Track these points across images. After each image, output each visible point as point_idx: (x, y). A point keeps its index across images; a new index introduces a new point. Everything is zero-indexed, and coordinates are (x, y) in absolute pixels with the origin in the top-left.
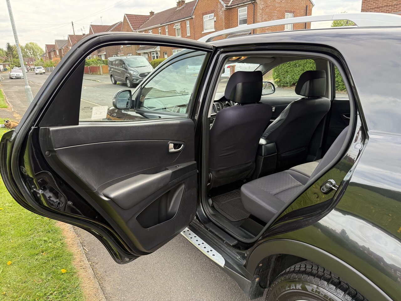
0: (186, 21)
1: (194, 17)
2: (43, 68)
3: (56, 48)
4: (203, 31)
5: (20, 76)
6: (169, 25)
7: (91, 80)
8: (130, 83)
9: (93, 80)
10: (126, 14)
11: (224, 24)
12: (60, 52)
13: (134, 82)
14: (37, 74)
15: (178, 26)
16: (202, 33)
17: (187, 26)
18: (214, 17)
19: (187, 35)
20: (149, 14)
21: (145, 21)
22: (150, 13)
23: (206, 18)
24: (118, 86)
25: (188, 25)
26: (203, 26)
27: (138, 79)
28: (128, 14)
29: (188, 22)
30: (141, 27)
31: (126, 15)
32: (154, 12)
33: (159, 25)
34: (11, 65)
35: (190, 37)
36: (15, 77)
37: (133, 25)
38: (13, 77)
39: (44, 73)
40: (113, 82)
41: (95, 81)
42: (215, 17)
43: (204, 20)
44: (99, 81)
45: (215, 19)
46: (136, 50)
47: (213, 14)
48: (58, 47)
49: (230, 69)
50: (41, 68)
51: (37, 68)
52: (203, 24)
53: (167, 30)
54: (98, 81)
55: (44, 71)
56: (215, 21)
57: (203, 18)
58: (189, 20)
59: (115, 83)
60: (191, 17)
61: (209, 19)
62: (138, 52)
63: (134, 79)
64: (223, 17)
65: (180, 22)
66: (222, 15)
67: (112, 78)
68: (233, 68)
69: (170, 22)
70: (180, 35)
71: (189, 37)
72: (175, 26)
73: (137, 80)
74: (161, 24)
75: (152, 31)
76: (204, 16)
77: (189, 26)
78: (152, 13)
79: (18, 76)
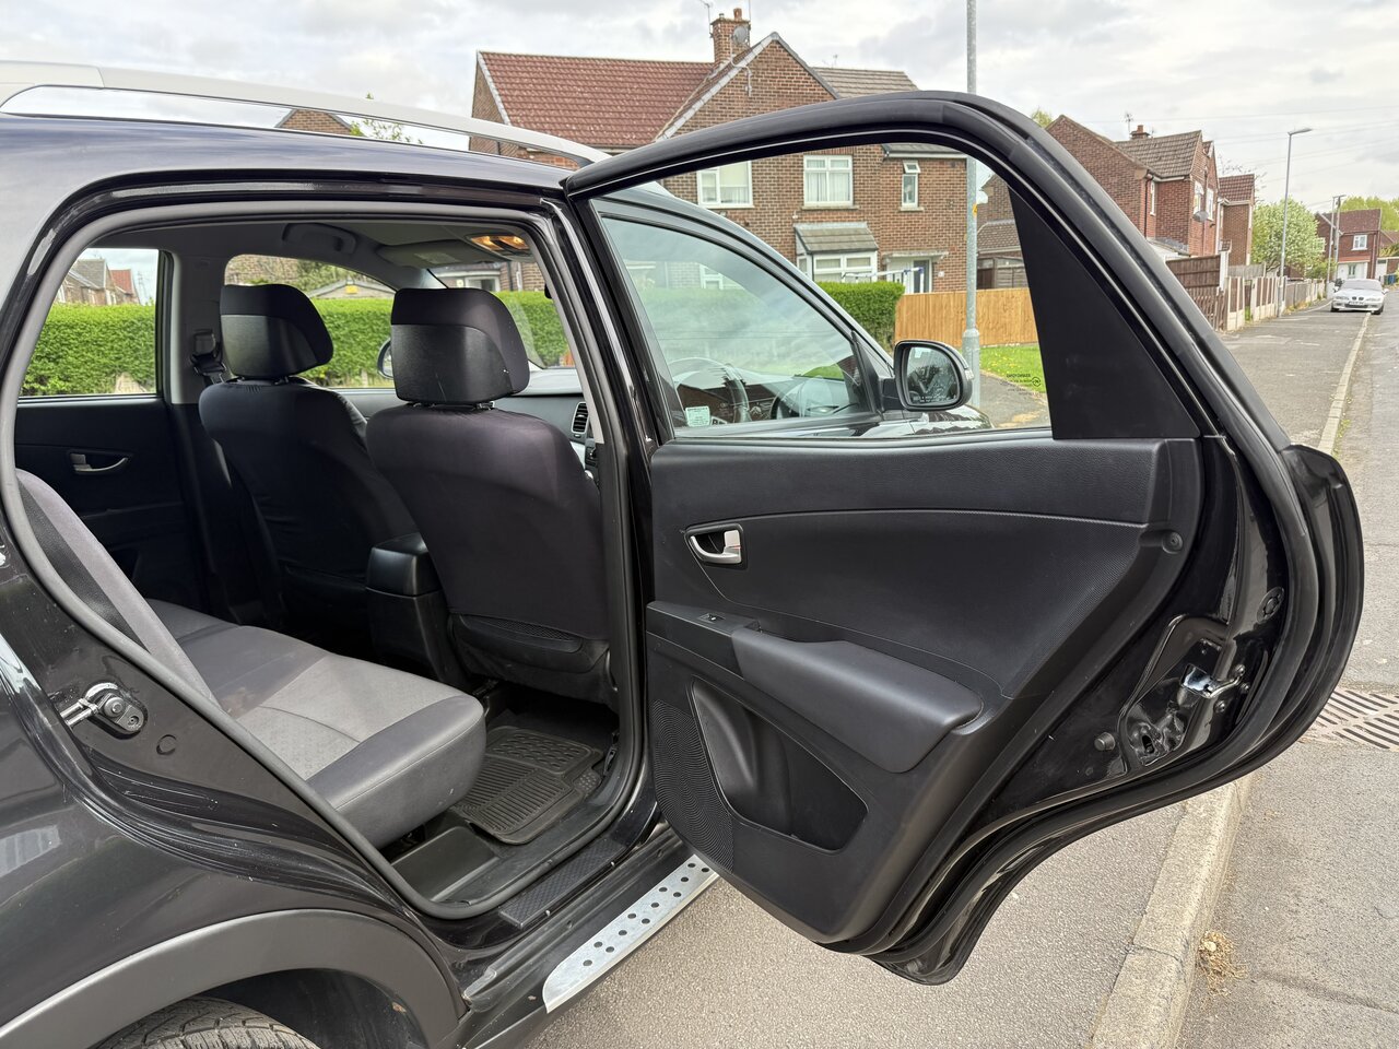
5: (1364, 302)
36: (1347, 305)
38: (1339, 304)
79: (1358, 302)
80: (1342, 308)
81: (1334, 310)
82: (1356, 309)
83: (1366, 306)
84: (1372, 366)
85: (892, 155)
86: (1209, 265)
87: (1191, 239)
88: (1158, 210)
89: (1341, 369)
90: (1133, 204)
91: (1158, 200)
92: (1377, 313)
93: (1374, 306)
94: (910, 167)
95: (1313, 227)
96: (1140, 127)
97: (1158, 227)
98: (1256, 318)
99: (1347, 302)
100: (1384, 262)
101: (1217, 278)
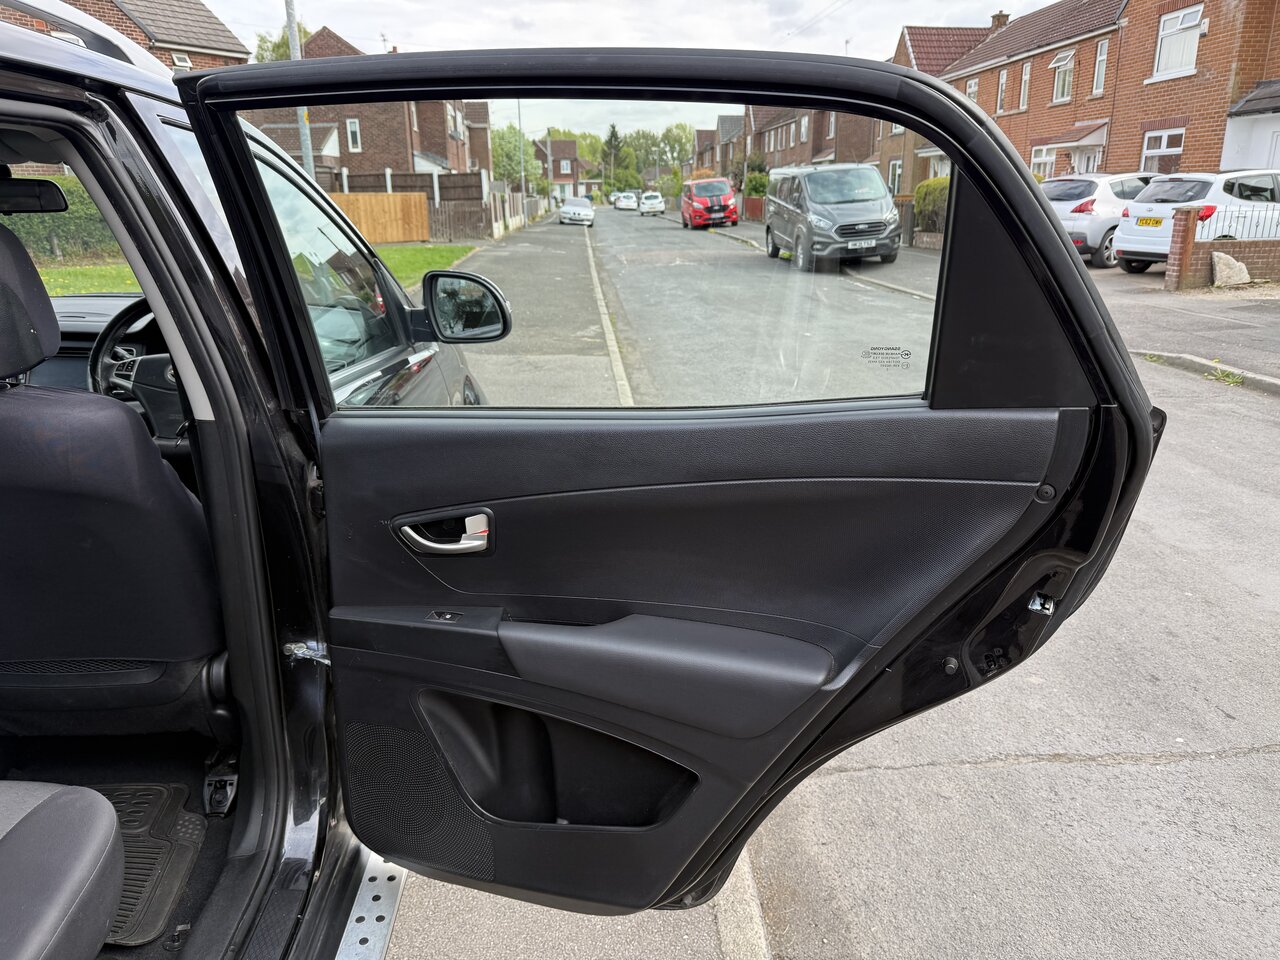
0: (1096, 40)
1: (1123, 25)
2: (660, 199)
3: (716, 142)
4: (1151, 74)
6: (1038, 59)
7: (737, 239)
8: (803, 254)
9: (743, 241)
10: (909, 28)
11: (1237, 44)
12: (725, 153)
13: (815, 253)
14: (642, 214)
15: (1065, 61)
16: (1146, 82)
17: (1099, 59)
18: (1203, 17)
19: (1095, 92)
20: (988, 23)
21: (970, 48)
22: (994, 17)
23: (1171, 23)
24: (782, 262)
25: (1102, 57)
26: (1154, 55)
27: (830, 244)
28: (915, 28)
29: (1104, 45)
30: (949, 68)
31: (906, 31)
32: (1007, 16)
33: (1004, 60)
34: (604, 188)
35: (1102, 98)
37: (925, 62)
39: (662, 212)
40: (770, 249)
41: (746, 242)
42: (1207, 20)
43: (1161, 33)
44: (756, 245)
45: (1205, 28)
46: (916, 146)
47: (1201, 7)
48: (721, 140)
49: (1175, 225)
50: (656, 197)
51: (646, 198)
52: (1155, 50)
53: (1026, 77)
54: (752, 246)
55: (662, 207)
56: (1203, 36)
57: (1158, 26)
58: (1110, 36)
59: (775, 253)
60: (1115, 24)
61: (1179, 27)
62: (920, 155)
63: (814, 243)
64: (1240, 17)
65: (1077, 46)
66: (1237, 7)
67: (770, 238)
68: (1186, 220)
69: (1039, 47)
70: (1068, 95)
71: (1097, 99)
72: (1055, 63)
73: (825, 245)
74: (1009, 57)
75: (977, 80)
76: (1164, 18)
77: (1105, 57)
78: (1000, 19)
79: (577, 216)
80: (567, 221)
81: (562, 223)
82: (575, 222)
83: (582, 220)
84: (607, 271)
85: (157, 44)
86: (473, 180)
87: (450, 155)
88: (420, 127)
89: (590, 273)
90: (399, 119)
91: (418, 117)
92: (590, 226)
93: (588, 220)
94: (180, 60)
95: (532, 150)
96: (395, 48)
97: (422, 143)
98: (511, 228)
99: (569, 216)
100: (582, 184)
101: (481, 192)
